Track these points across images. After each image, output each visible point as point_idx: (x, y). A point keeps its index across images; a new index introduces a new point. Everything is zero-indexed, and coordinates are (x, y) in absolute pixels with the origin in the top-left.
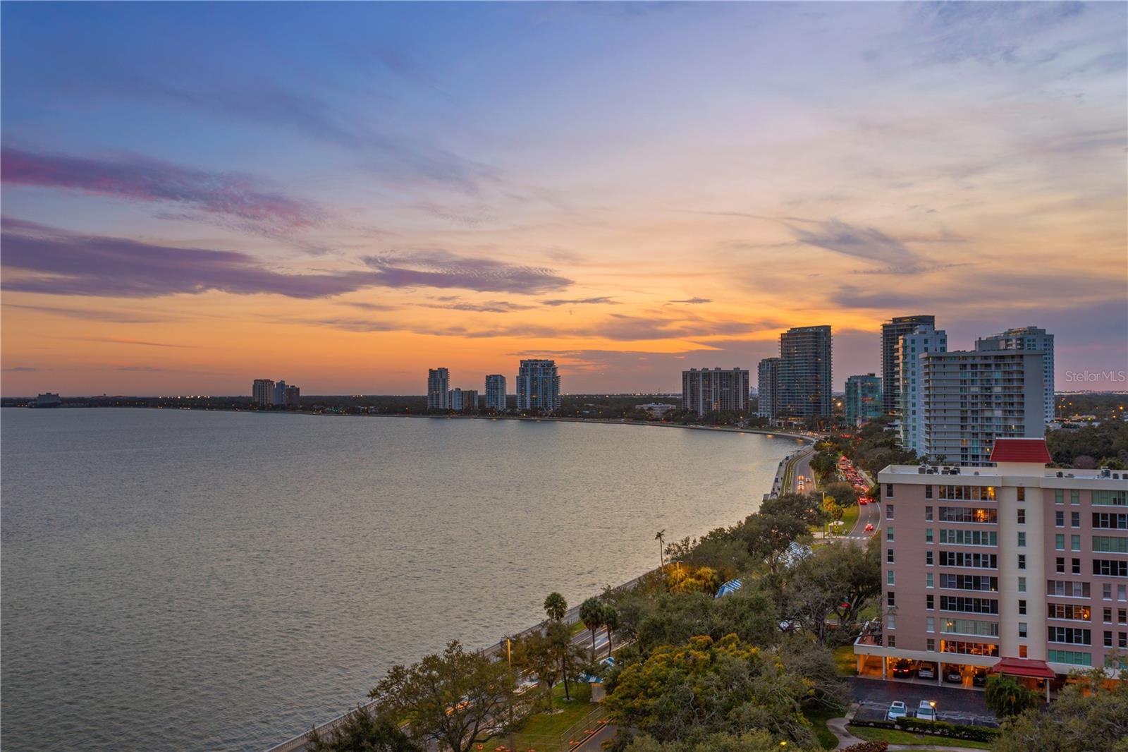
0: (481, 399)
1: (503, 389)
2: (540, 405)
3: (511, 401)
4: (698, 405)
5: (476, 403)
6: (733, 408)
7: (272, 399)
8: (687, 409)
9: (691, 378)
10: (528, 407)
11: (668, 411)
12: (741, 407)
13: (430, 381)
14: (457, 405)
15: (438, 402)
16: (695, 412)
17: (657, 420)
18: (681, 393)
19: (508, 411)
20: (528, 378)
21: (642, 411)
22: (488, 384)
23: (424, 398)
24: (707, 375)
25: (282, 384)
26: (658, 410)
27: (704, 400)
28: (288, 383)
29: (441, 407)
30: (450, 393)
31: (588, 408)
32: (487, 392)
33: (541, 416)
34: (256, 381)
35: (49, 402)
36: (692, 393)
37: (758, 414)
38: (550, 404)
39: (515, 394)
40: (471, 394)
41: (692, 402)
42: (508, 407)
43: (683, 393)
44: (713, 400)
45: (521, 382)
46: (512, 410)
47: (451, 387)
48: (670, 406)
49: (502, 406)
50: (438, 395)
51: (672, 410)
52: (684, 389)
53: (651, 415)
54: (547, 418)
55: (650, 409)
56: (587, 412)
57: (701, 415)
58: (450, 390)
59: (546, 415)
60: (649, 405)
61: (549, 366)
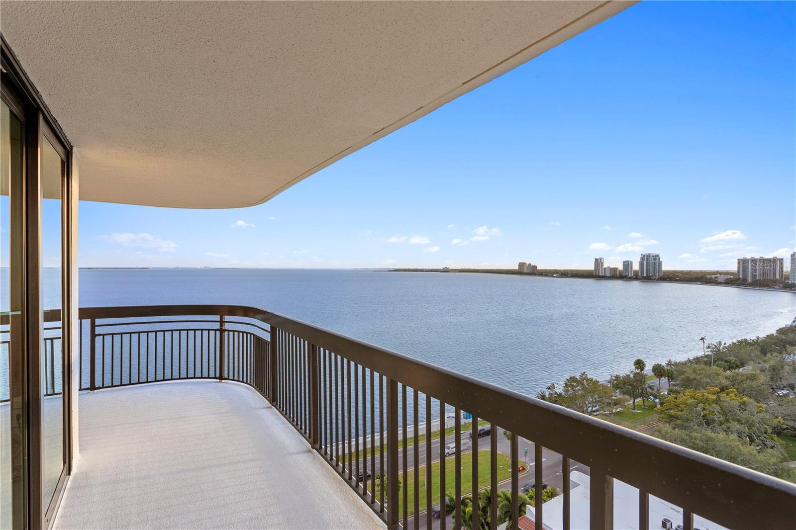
0: (620, 271)
1: (632, 267)
2: (651, 274)
3: (636, 272)
4: (748, 276)
5: (618, 273)
6: (772, 278)
7: (526, 271)
8: (740, 278)
9: (743, 262)
10: (645, 275)
11: (728, 279)
12: (778, 277)
13: (595, 263)
14: (608, 275)
15: (599, 272)
16: (745, 280)
17: (720, 283)
18: (737, 269)
19: (634, 277)
20: (645, 262)
21: (711, 278)
22: (624, 265)
23: (592, 270)
24: (754, 261)
25: (530, 265)
26: (721, 278)
27: (752, 273)
28: (533, 264)
29: (600, 275)
30: (605, 269)
31: (678, 276)
32: (624, 268)
33: (651, 279)
34: (520, 263)
35: (446, 270)
36: (744, 271)
37: (790, 282)
38: (657, 274)
39: (638, 269)
40: (615, 269)
41: (744, 274)
42: (634, 276)
43: (738, 270)
44: (758, 274)
45: (641, 264)
46: (636, 277)
47: (605, 266)
48: (729, 276)
49: (631, 274)
50: (599, 270)
51: (730, 278)
52: (739, 267)
53: (716, 281)
54: (654, 281)
55: (716, 277)
56: (678, 278)
57: (750, 281)
58: (605, 267)
59: (655, 279)
60: (716, 276)
61: (656, 257)
